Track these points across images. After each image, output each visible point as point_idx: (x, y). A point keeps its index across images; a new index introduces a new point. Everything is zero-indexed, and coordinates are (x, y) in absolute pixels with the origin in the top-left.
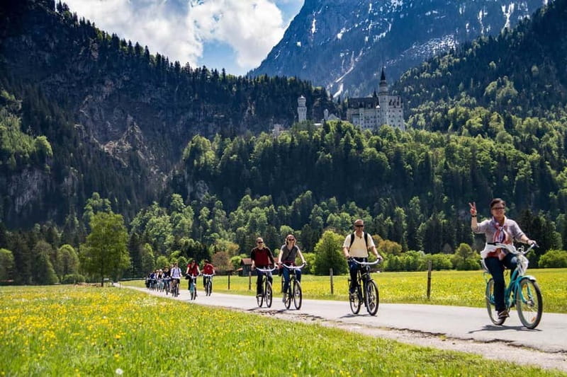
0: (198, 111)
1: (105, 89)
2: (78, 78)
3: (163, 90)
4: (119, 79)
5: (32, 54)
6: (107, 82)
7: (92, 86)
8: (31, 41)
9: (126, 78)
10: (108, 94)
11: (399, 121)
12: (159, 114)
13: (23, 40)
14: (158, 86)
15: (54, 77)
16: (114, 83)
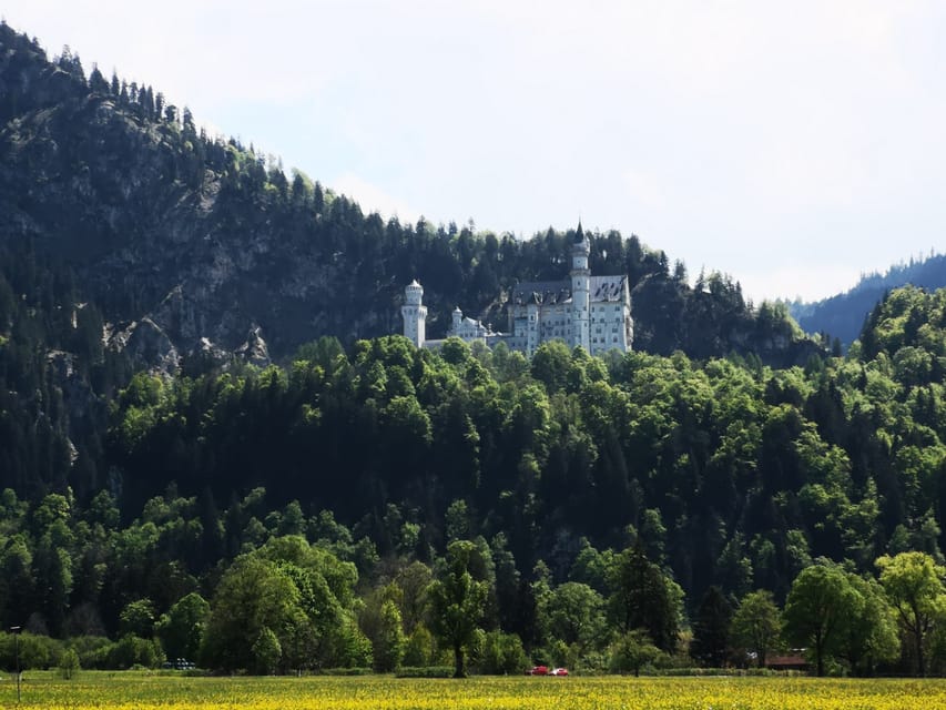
0: (388, 311)
1: (214, 272)
2: (170, 254)
3: (331, 268)
4: (246, 251)
5: (88, 212)
6: (218, 259)
7: (190, 270)
8: (89, 187)
9: (262, 249)
10: (221, 282)
11: (615, 331)
12: (317, 319)
13: (74, 186)
14: (321, 261)
15: (119, 254)
16: (233, 260)
